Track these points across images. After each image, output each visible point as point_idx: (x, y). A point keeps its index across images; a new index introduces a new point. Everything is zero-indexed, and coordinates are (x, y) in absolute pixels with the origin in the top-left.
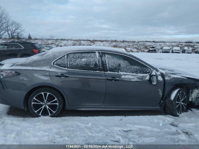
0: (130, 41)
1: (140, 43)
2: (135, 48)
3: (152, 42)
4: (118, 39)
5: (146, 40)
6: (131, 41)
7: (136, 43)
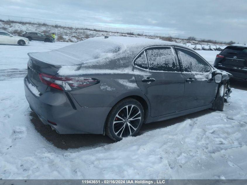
0: (65, 26)
1: (79, 30)
2: (74, 37)
3: (93, 30)
4: (47, 22)
5: (85, 28)
6: (67, 26)
7: (74, 31)
